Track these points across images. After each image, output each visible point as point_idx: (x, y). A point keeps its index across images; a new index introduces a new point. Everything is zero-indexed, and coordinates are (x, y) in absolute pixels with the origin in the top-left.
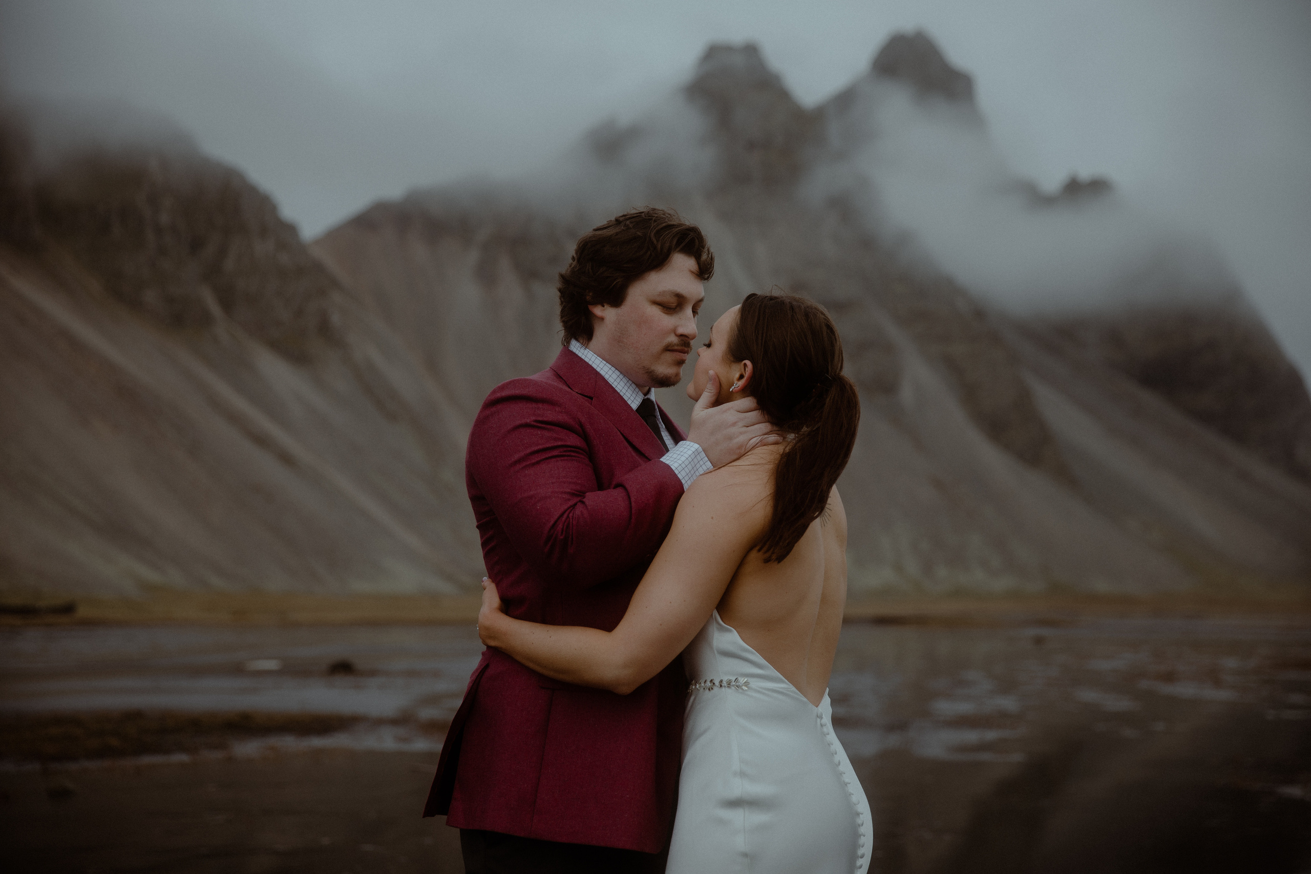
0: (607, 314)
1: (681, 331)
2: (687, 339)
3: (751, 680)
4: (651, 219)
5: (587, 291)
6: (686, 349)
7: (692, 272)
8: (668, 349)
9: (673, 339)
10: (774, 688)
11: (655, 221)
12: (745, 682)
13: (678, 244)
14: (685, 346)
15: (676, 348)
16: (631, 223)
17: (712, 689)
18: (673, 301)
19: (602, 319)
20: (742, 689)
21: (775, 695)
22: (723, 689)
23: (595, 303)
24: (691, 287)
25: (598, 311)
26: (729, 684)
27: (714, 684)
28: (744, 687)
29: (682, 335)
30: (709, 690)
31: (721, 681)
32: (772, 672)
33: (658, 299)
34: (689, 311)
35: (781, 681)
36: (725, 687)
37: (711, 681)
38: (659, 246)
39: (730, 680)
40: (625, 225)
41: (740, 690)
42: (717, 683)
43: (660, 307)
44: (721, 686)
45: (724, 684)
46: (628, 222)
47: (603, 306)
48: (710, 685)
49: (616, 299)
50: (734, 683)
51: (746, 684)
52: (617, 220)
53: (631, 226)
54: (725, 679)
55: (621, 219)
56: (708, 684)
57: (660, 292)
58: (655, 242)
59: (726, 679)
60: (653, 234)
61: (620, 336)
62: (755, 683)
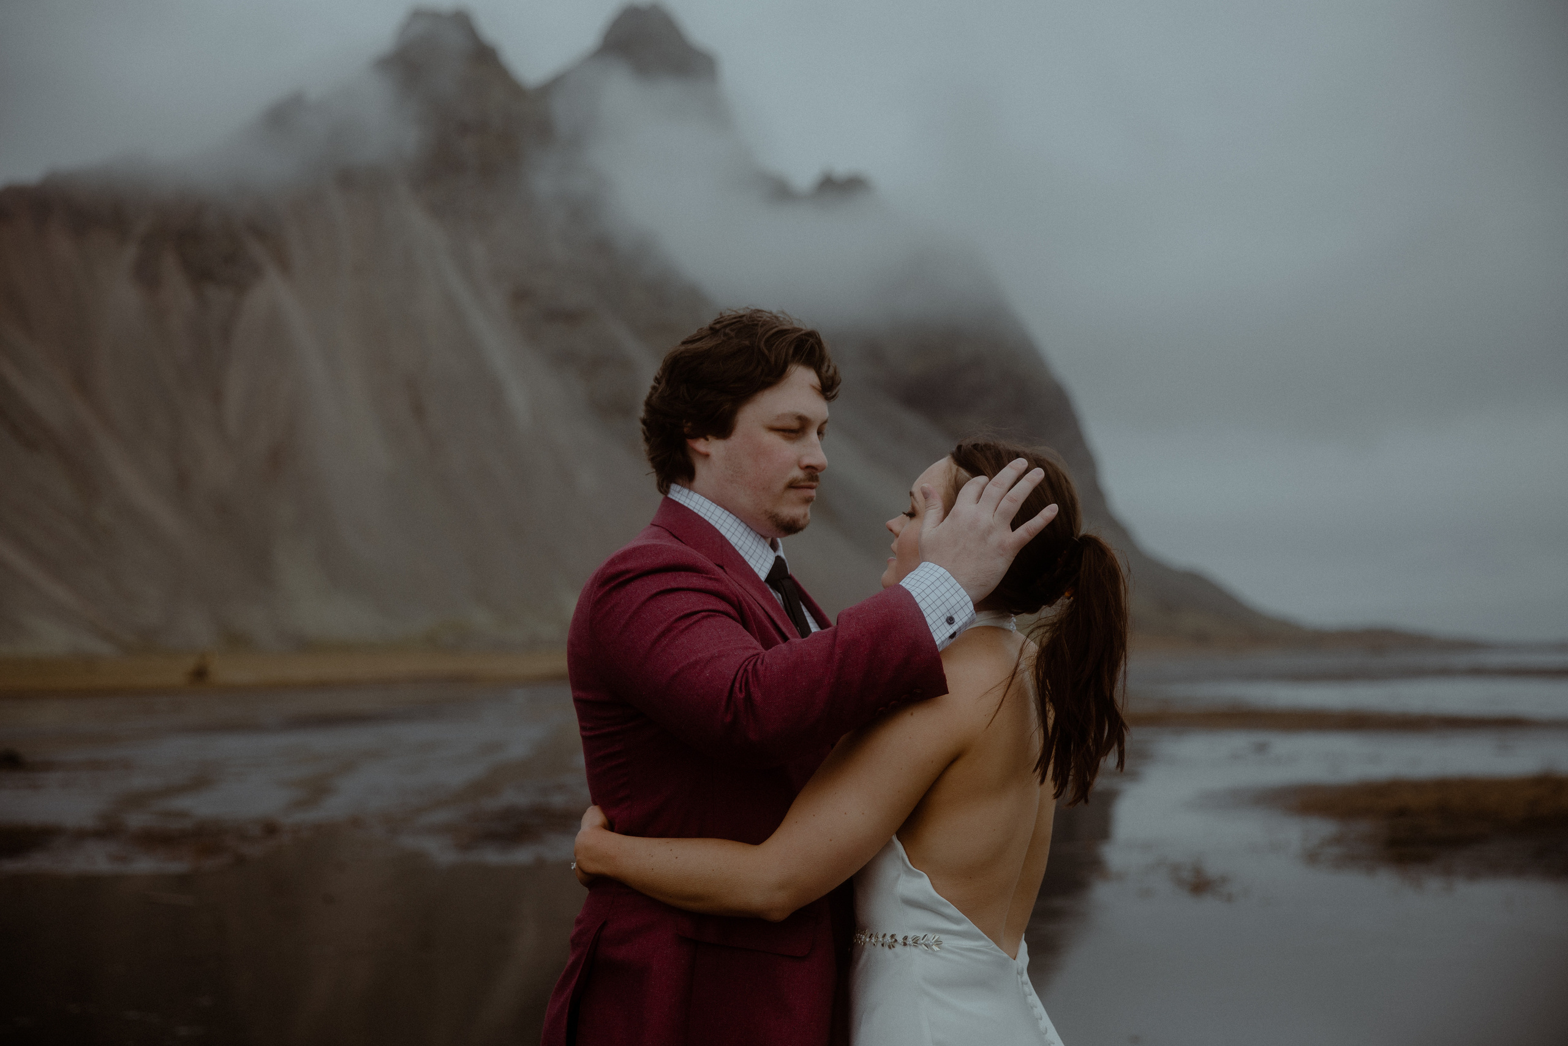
0: (712, 448)
1: (807, 461)
2: (814, 471)
3: (943, 937)
4: (757, 325)
5: (684, 421)
6: (814, 484)
7: (814, 387)
8: (792, 485)
9: (797, 473)
10: (972, 947)
11: (761, 326)
12: (936, 941)
13: (795, 353)
14: (813, 481)
15: (802, 484)
16: (732, 330)
17: (894, 947)
18: (795, 424)
19: (707, 456)
20: (933, 950)
21: (974, 955)
22: (908, 948)
23: (696, 436)
24: (815, 407)
25: (700, 445)
26: (916, 941)
27: (896, 941)
28: (934, 947)
29: (808, 467)
30: (890, 948)
31: (905, 938)
32: (968, 926)
33: (778, 424)
34: (813, 435)
35: (980, 938)
36: (910, 945)
37: (892, 936)
38: (773, 359)
39: (917, 937)
40: (725, 334)
41: (930, 951)
42: (900, 939)
43: (781, 433)
44: (905, 944)
45: (910, 941)
46: (727, 330)
47: (707, 440)
48: (890, 941)
49: (723, 428)
50: (922, 942)
51: (938, 943)
52: (711, 328)
53: (733, 334)
54: (911, 935)
55: (718, 326)
56: (888, 939)
57: (778, 416)
58: (766, 352)
59: (914, 935)
60: (763, 343)
61: (732, 475)
62: (949, 942)
